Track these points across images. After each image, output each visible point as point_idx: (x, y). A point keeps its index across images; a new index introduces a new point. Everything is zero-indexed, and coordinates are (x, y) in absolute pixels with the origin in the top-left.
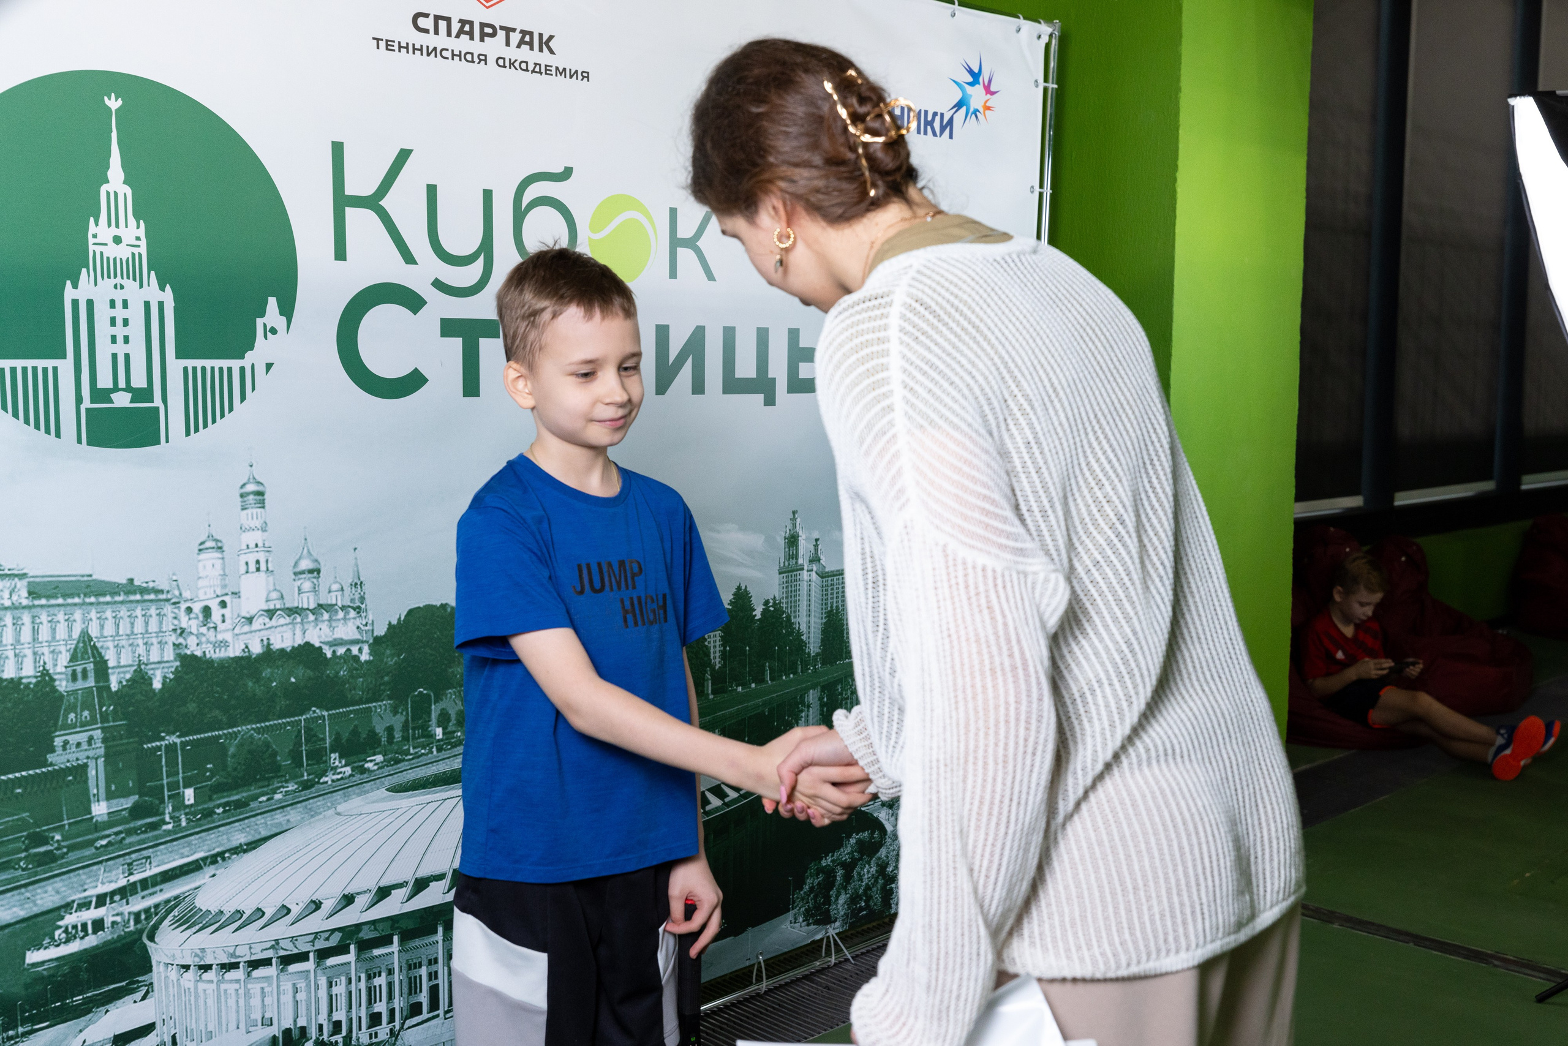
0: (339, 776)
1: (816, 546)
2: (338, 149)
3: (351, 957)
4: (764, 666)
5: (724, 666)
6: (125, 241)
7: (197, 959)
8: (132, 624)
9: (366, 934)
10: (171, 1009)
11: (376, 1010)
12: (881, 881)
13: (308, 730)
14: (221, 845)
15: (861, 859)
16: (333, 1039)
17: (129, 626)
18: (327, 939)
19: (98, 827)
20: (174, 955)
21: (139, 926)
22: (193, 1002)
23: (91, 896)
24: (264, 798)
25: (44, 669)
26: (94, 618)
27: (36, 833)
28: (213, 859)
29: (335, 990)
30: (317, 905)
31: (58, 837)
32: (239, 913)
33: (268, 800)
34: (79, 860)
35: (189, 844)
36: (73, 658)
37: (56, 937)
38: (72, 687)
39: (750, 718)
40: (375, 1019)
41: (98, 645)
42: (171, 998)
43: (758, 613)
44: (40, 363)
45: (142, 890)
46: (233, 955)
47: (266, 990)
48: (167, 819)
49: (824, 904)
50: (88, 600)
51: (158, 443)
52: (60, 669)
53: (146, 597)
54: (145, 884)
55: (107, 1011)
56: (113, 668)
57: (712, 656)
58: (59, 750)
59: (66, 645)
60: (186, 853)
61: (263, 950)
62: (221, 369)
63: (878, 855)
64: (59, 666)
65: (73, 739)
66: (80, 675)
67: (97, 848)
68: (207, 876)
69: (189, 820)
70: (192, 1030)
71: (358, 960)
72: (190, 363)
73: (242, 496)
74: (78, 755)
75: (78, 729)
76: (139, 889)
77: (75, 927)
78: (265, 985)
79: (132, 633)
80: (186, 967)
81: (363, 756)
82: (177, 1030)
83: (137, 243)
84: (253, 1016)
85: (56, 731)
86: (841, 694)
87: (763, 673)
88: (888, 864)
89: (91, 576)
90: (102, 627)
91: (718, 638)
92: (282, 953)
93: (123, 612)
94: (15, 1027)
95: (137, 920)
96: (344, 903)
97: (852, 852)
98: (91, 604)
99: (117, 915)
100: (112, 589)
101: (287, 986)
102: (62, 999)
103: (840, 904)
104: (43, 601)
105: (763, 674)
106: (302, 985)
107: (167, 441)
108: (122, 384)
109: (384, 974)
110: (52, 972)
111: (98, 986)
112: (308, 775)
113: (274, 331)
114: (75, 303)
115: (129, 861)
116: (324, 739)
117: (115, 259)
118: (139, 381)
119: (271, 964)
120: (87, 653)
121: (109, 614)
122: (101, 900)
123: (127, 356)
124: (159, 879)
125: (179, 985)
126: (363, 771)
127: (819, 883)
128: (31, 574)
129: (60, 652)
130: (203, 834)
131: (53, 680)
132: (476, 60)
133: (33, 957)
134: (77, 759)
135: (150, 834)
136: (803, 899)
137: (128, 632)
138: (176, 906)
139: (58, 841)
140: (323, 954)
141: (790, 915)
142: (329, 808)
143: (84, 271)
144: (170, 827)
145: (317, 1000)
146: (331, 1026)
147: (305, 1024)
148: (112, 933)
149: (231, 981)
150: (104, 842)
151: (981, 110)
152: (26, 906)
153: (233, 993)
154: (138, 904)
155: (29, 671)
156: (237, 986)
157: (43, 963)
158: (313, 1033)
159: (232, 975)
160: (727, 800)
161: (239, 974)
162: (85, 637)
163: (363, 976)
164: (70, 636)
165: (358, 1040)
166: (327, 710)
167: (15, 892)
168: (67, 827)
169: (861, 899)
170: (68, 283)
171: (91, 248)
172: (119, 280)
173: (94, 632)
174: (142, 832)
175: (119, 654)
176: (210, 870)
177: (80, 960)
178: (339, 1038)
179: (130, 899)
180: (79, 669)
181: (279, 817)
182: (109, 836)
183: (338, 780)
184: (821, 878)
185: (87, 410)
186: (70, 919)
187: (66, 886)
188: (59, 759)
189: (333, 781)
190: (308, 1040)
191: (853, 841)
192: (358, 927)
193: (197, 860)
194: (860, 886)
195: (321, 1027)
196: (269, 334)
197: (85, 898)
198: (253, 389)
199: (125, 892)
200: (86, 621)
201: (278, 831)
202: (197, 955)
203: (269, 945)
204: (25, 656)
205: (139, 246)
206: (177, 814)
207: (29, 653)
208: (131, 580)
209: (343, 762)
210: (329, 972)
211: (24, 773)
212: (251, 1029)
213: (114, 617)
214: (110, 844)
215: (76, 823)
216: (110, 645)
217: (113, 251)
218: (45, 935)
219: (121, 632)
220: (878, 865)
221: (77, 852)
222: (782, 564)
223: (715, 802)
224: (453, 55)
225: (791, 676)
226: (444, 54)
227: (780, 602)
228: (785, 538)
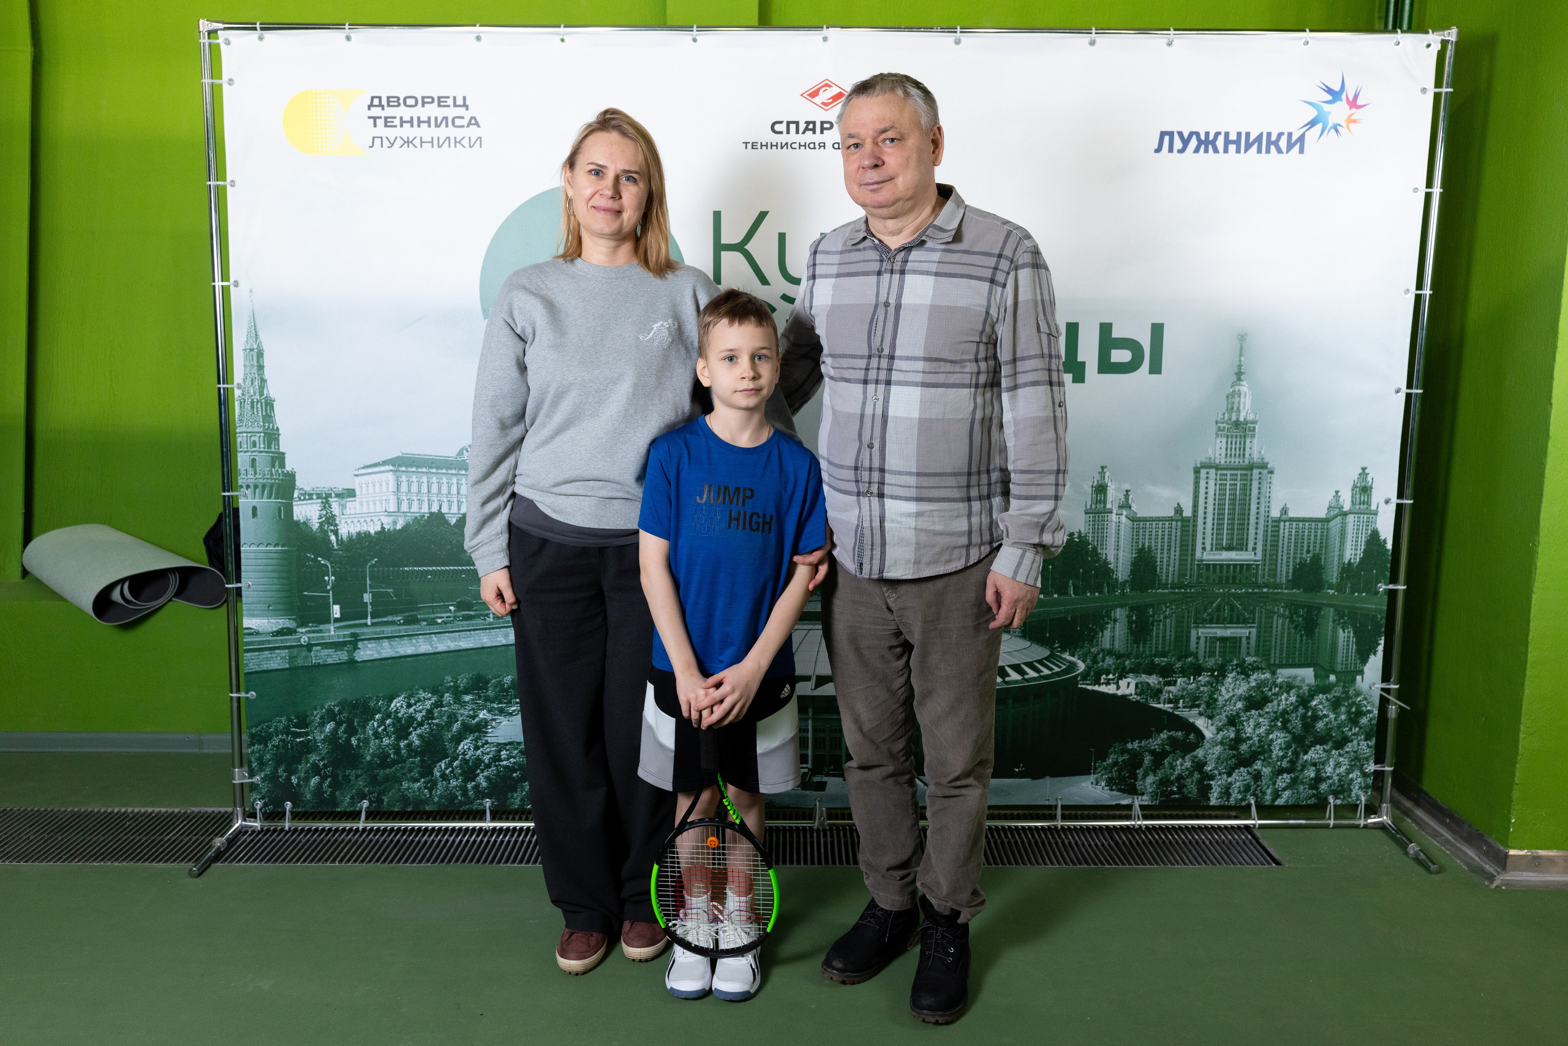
1: (1127, 496)
2: (717, 216)
4: (1067, 582)
12: (1196, 776)
15: (1173, 752)
49: (1129, 777)
63: (1195, 753)
86: (1153, 616)
87: (1066, 587)
88: (1206, 763)
97: (1163, 745)
103: (1150, 782)
105: (1067, 589)
127: (1123, 760)
132: (817, 146)
136: (1105, 769)
141: (1092, 777)
151: (1344, 124)
160: (1026, 677)
169: (1173, 785)
184: (1126, 757)
191: (1164, 735)
194: (1172, 774)
220: (1193, 762)
222: (1089, 507)
223: (1014, 676)
224: (800, 146)
225: (1097, 594)
226: (793, 146)
227: (1086, 536)
228: (1092, 487)
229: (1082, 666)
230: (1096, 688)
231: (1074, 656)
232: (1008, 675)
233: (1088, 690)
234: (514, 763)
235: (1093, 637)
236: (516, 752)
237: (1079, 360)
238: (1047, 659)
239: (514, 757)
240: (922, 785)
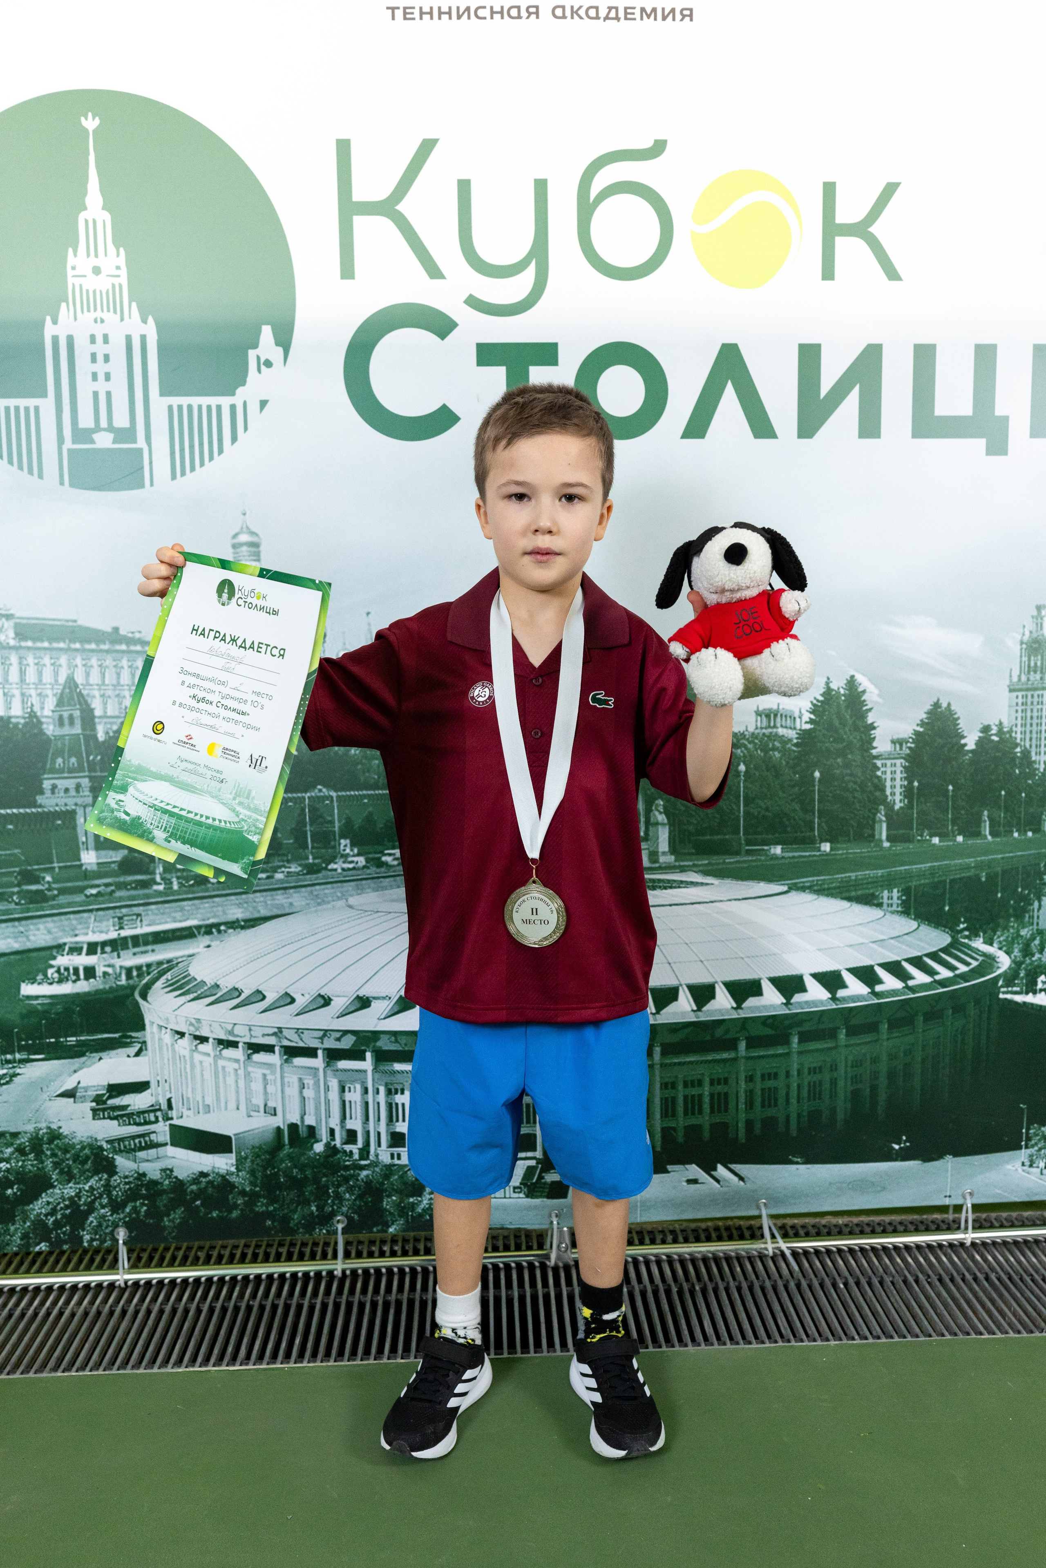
0: (351, 866)
2: (343, 148)
3: (367, 1064)
4: (980, 815)
5: (910, 806)
6: (105, 271)
7: (192, 1029)
8: (118, 675)
9: (385, 1044)
10: (166, 1072)
11: (398, 1130)
13: (313, 810)
14: (215, 916)
16: (348, 1148)
17: (115, 676)
18: (338, 1039)
19: (87, 875)
20: (167, 1019)
21: (131, 982)
22: (188, 1070)
23: (83, 943)
24: (263, 876)
25: (32, 711)
26: (80, 665)
27: (26, 870)
28: (209, 930)
29: (348, 1096)
30: (326, 1001)
31: (48, 878)
32: (236, 992)
33: (268, 878)
34: (69, 905)
35: (182, 909)
36: (60, 703)
37: (49, 975)
38: (59, 731)
39: (952, 881)
40: (397, 1139)
41: (85, 692)
42: (166, 1061)
43: (970, 742)
44: (23, 403)
45: (134, 946)
46: (231, 1033)
47: (269, 1077)
48: (158, 879)
50: (73, 646)
51: (141, 485)
52: (47, 712)
53: (133, 648)
54: (136, 941)
55: (100, 1059)
56: (100, 717)
57: (888, 791)
58: (48, 793)
59: (52, 689)
60: (179, 918)
61: (264, 1035)
62: (209, 408)
64: (47, 709)
65: (62, 784)
66: (66, 721)
67: (86, 896)
68: (202, 946)
69: (181, 885)
70: (188, 1099)
71: (375, 1069)
72: (175, 401)
73: (234, 546)
74: (66, 800)
75: (66, 775)
76: (130, 945)
77: (67, 969)
78: (267, 1072)
79: (119, 684)
80: (182, 1034)
81: (380, 848)
82: (173, 1095)
83: (117, 272)
84: (254, 1101)
85: (44, 773)
87: (978, 822)
89: (75, 621)
90: (88, 674)
91: (899, 769)
92: (286, 1043)
93: (109, 661)
94: (12, 1052)
95: (129, 976)
96: (358, 1005)
98: (77, 650)
99: (109, 966)
100: (97, 636)
101: (292, 1079)
102: (57, 1037)
104: (29, 644)
105: (979, 826)
106: (309, 1081)
107: (152, 485)
108: (104, 424)
109: (407, 1093)
110: (45, 1008)
111: (91, 1032)
112: (314, 858)
113: (268, 364)
114: (55, 340)
115: (119, 915)
116: (332, 822)
117: (94, 292)
118: (121, 420)
119: (274, 1052)
120: (73, 699)
121: (94, 662)
122: (92, 948)
123: (109, 394)
124: (150, 939)
125: (174, 1051)
126: (380, 864)
128: (18, 615)
129: (47, 696)
130: (197, 902)
131: (40, 723)
133: (27, 989)
134: (66, 805)
135: (141, 892)
136: (1044, 1138)
137: (115, 682)
138: (168, 970)
139: (48, 882)
140: (333, 1055)
141: (1023, 1155)
142: (339, 899)
143: (64, 305)
144: (161, 888)
145: (328, 1102)
146: (344, 1134)
147: (313, 1123)
148: (104, 983)
149: (230, 1059)
150: (94, 891)
152: (20, 939)
153: (232, 1073)
154: (129, 959)
155: (17, 711)
156: (236, 1066)
157: (37, 997)
158: (324, 1135)
159: (229, 1052)
160: (911, 983)
161: (238, 1054)
162: (71, 682)
163: (382, 1089)
164: (56, 681)
165: (377, 1156)
166: (336, 791)
167: (10, 924)
168: (57, 870)
170: (48, 319)
171: (70, 281)
172: (99, 314)
173: (80, 679)
174: (132, 888)
175: (105, 704)
176: (205, 940)
177: (73, 1002)
178: (355, 1149)
179: (122, 953)
180: (66, 715)
181: (280, 899)
182: (98, 886)
183: (349, 869)
185: (68, 450)
186: (63, 961)
187: (58, 927)
188: (48, 802)
189: (343, 869)
190: (317, 1141)
192: (375, 1035)
193: (190, 928)
195: (332, 1132)
196: (263, 368)
197: (77, 943)
198: (246, 429)
199: (117, 945)
200: (72, 667)
201: (279, 912)
202: (191, 1024)
203: (271, 1031)
204: (13, 696)
205: (119, 276)
206: (168, 876)
207: (17, 693)
208: (116, 629)
209: (356, 851)
210: (344, 1077)
211: (15, 811)
212: (252, 1113)
213: (100, 666)
214: (99, 894)
215: (66, 867)
216: (96, 693)
217: (92, 283)
218: (38, 971)
219: (107, 682)
221: (67, 896)
222: (1015, 679)
223: (890, 982)
224: (493, 13)
225: (1030, 834)
226: (481, 13)
227: (1011, 731)
228: (1022, 643)
229: (1004, 962)
230: (1030, 998)
231: (991, 944)
232: (880, 982)
233: (1016, 1003)
234: (8, 1170)
235: (1024, 910)
236: (9, 1150)
237: (998, 413)
238: (945, 950)
239: (7, 1161)
240: (735, 1179)
